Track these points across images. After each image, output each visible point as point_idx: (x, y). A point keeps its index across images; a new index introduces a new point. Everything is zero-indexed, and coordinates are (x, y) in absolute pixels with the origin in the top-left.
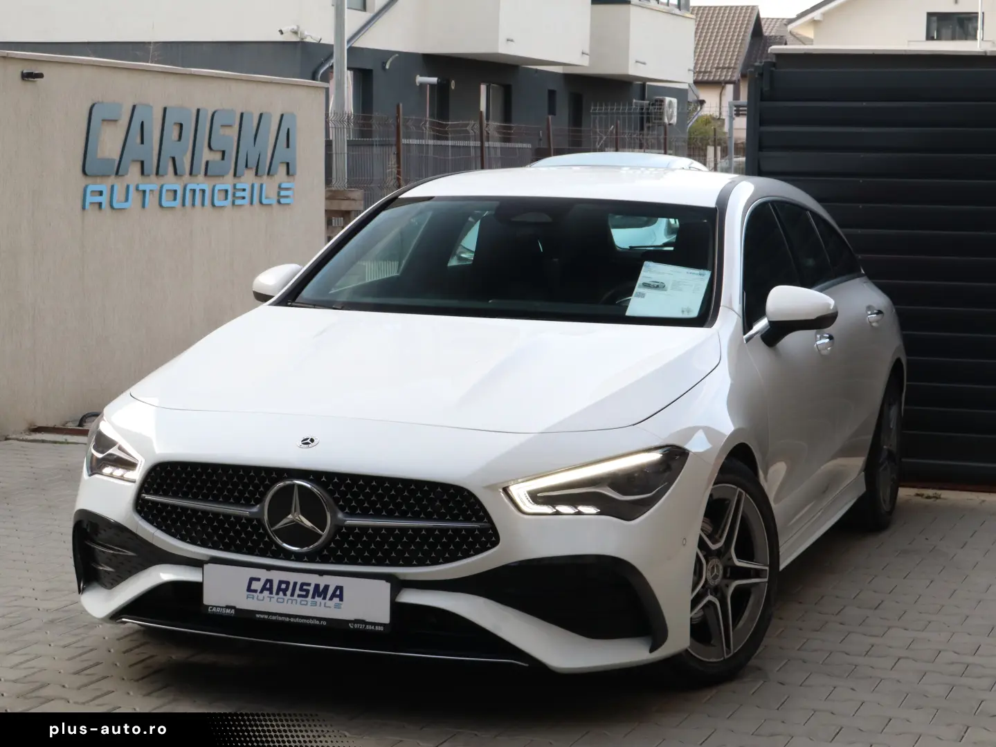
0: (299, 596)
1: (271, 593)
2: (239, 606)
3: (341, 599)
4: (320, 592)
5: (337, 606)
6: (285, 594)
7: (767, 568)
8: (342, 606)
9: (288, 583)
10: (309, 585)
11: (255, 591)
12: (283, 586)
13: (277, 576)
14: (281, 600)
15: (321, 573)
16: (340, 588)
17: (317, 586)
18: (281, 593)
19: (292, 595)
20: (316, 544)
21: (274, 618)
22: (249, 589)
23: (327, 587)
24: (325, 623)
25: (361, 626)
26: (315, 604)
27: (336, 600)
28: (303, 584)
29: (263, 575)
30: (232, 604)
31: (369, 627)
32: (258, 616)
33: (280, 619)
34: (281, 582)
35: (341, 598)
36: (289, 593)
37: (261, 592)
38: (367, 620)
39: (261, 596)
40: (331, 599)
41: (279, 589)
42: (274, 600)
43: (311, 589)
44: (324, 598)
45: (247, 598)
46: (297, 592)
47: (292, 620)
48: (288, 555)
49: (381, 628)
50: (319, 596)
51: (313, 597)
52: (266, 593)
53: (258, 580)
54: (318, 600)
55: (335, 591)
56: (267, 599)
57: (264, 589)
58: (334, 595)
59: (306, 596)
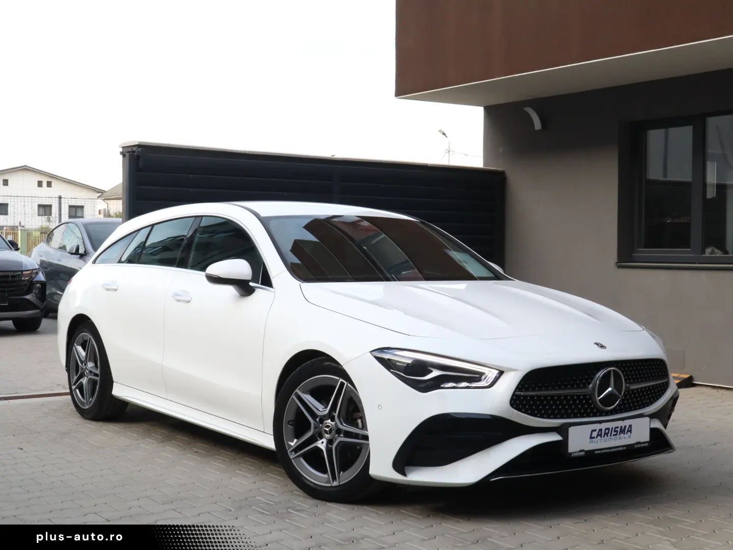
0: (614, 435)
1: (601, 437)
2: (586, 449)
3: (631, 433)
4: (623, 431)
5: (629, 437)
6: (607, 436)
8: (631, 436)
9: (608, 429)
10: (618, 427)
11: (594, 438)
12: (607, 431)
13: (604, 426)
14: (606, 440)
15: (623, 419)
17: (621, 427)
18: (606, 436)
19: (611, 436)
21: (603, 451)
22: (591, 438)
23: (625, 427)
24: (625, 448)
25: (639, 446)
26: (620, 438)
27: (629, 433)
28: (614, 428)
29: (597, 427)
30: (581, 449)
31: (643, 445)
32: (596, 452)
33: (606, 451)
34: (606, 429)
35: (630, 431)
36: (609, 435)
37: (597, 438)
38: (641, 441)
39: (596, 440)
40: (627, 434)
41: (605, 434)
42: (603, 441)
43: (619, 429)
44: (624, 434)
45: (590, 442)
46: (613, 433)
47: (612, 450)
48: (607, 413)
49: (647, 444)
50: (622, 433)
52: (599, 437)
53: (595, 430)
54: (622, 435)
55: (629, 428)
56: (599, 441)
57: (598, 435)
58: (628, 431)
59: (616, 435)
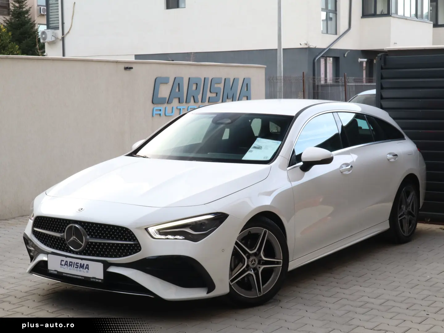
0: (76, 267)
1: (67, 266)
2: (58, 271)
3: (88, 270)
4: (82, 266)
5: (87, 272)
6: (71, 267)
7: (281, 261)
8: (89, 272)
9: (72, 262)
10: (78, 263)
11: (63, 265)
12: (71, 264)
13: (69, 260)
14: (70, 269)
15: (82, 259)
16: (87, 265)
17: (81, 264)
18: (70, 266)
19: (74, 267)
20: (80, 249)
21: (68, 275)
22: (61, 264)
23: (84, 264)
24: (83, 278)
25: (94, 280)
26: (80, 271)
27: (87, 269)
28: (77, 263)
29: (65, 259)
30: (56, 269)
31: (97, 280)
32: (64, 274)
33: (70, 276)
34: (70, 262)
36: (72, 266)
37: (64, 265)
38: (97, 277)
39: (64, 267)
40: (85, 269)
41: (70, 265)
42: (68, 269)
43: (79, 265)
44: (83, 269)
45: (61, 267)
46: (75, 266)
47: (74, 276)
49: (100, 281)
50: (82, 268)
51: (80, 268)
52: (66, 266)
53: (63, 261)
54: (81, 269)
55: (86, 266)
56: (66, 268)
57: (65, 264)
58: (86, 268)
59: (78, 268)
